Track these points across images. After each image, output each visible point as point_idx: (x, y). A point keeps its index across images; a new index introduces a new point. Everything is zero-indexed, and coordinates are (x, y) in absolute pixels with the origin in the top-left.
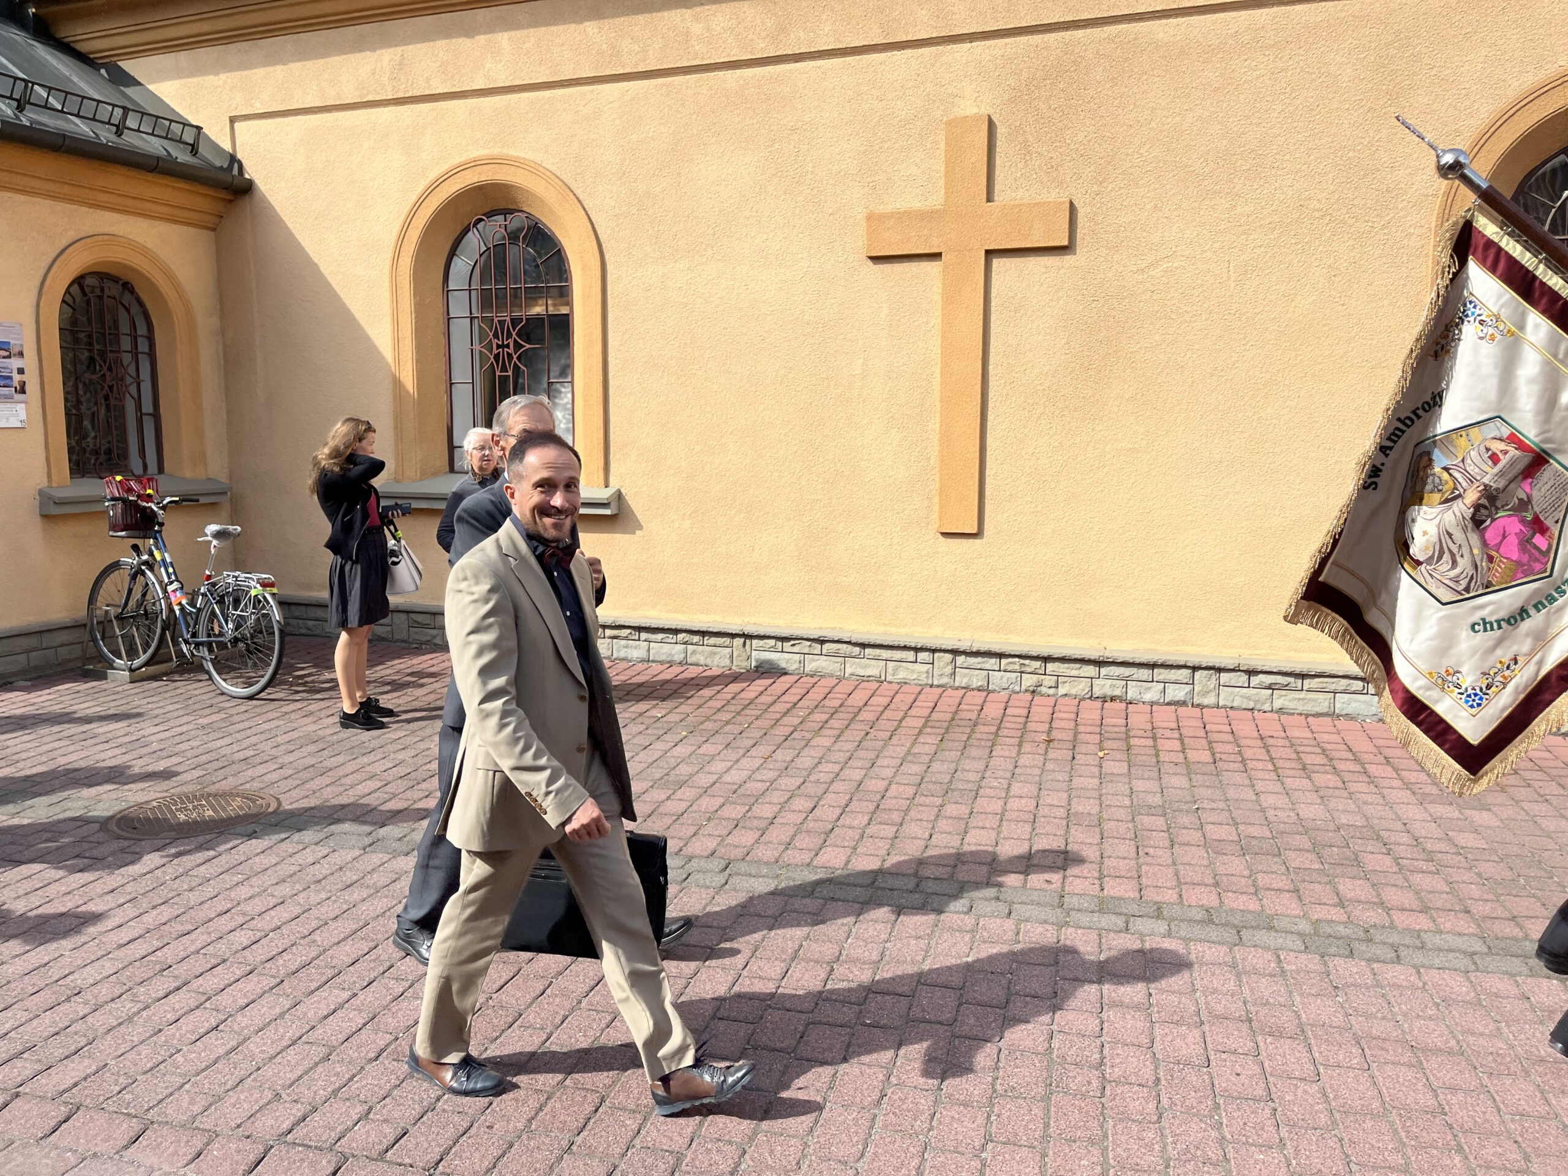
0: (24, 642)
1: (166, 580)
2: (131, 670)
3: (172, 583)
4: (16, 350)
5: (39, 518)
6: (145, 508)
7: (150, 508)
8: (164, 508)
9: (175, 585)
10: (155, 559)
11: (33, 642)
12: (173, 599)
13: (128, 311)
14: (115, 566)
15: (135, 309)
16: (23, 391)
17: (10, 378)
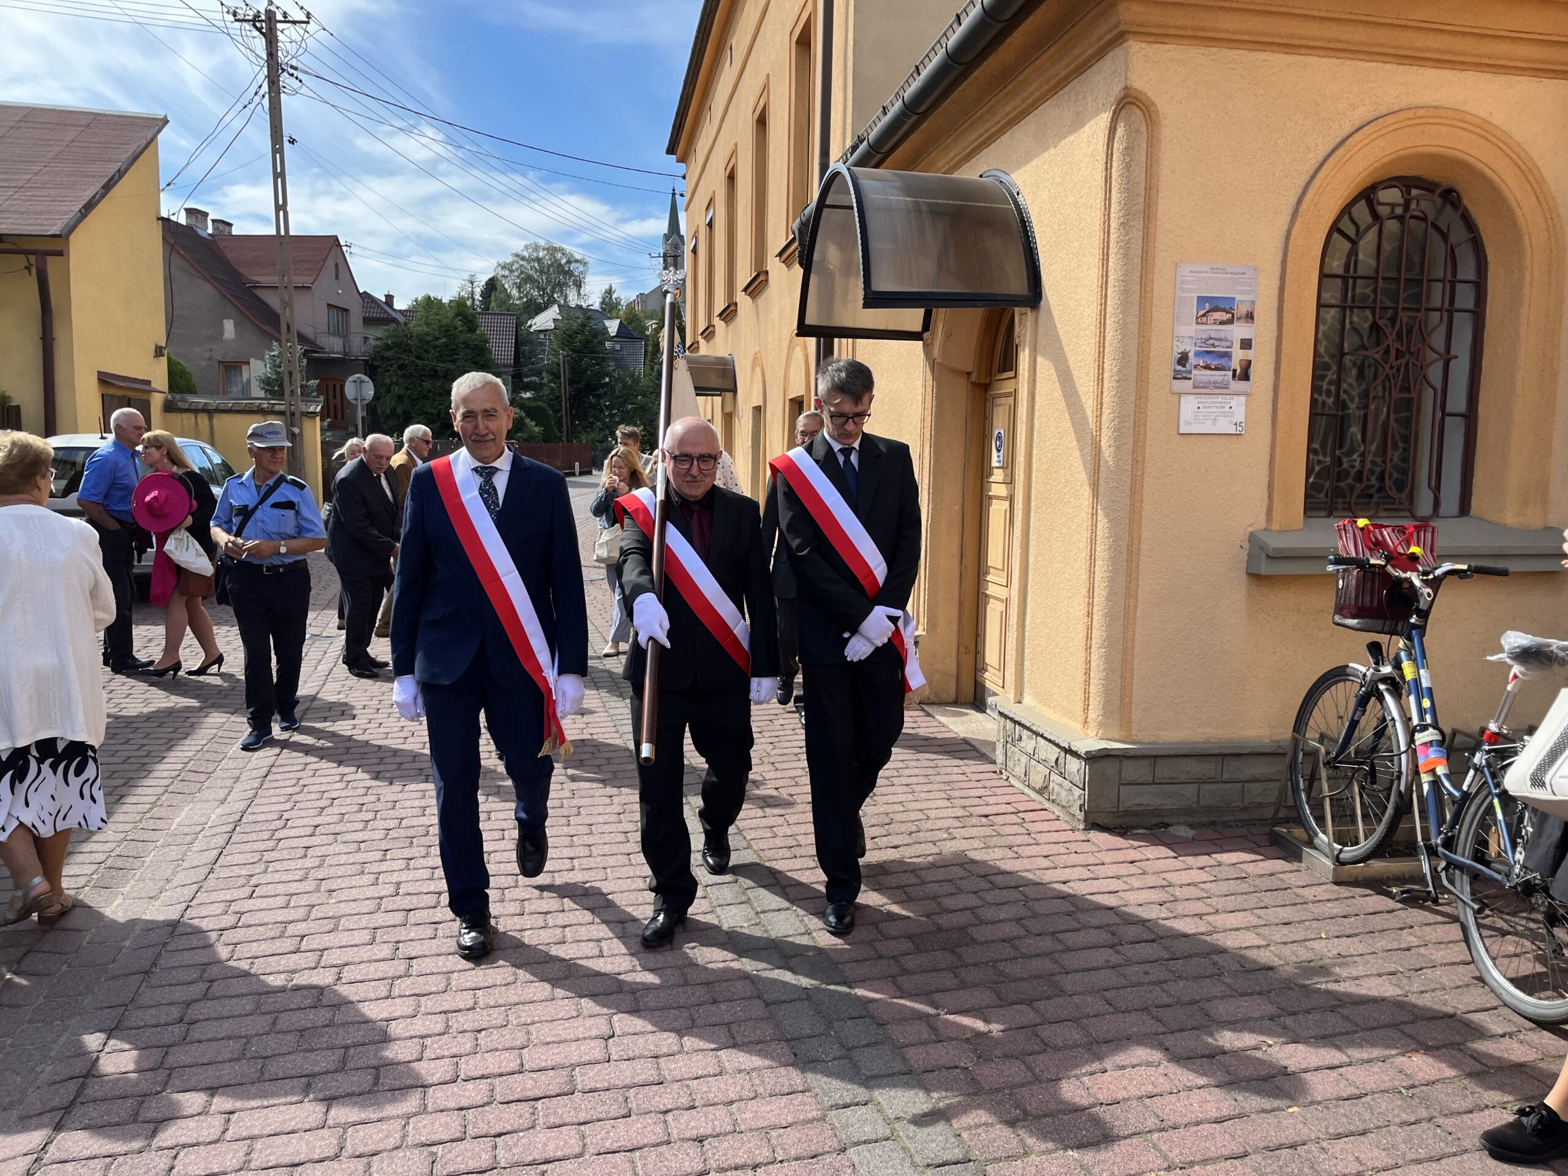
0: (1194, 768)
1: (1415, 721)
2: (1338, 861)
3: (1424, 728)
4: (1243, 310)
5: (1245, 577)
6: (1400, 581)
7: (1409, 581)
8: (1435, 584)
9: (1430, 735)
10: (1402, 677)
11: (1208, 769)
12: (1421, 760)
13: (1445, 236)
14: (1339, 674)
15: (1459, 234)
16: (1245, 376)
17: (1227, 355)
